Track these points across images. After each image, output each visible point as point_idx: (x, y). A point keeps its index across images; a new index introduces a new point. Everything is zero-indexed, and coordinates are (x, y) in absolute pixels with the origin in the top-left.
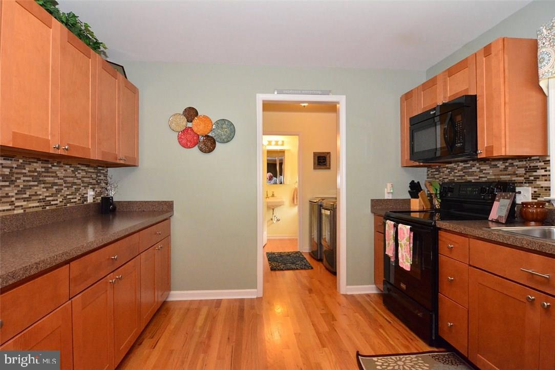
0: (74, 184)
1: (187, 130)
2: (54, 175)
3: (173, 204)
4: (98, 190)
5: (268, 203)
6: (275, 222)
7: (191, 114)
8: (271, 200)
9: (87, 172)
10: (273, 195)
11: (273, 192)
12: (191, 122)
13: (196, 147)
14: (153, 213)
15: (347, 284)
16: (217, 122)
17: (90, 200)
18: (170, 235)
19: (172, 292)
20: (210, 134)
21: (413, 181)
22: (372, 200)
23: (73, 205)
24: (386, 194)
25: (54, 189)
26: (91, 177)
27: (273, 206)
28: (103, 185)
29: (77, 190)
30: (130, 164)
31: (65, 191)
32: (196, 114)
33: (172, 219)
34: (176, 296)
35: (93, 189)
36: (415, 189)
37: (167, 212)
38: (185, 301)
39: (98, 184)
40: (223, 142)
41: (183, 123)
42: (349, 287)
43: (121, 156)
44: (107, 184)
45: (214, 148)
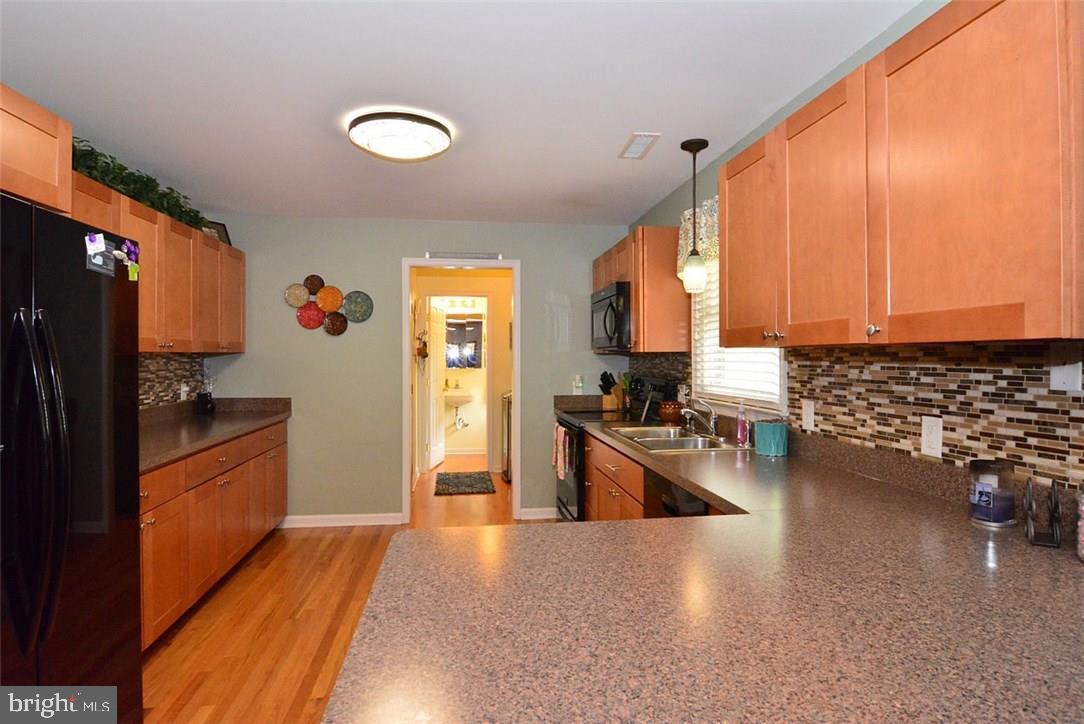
0: (167, 378)
1: (310, 305)
2: (146, 369)
3: (290, 403)
4: (192, 384)
5: (446, 397)
6: (459, 427)
7: (314, 284)
8: (451, 393)
9: (180, 363)
10: (457, 386)
11: (457, 381)
12: (315, 294)
13: (322, 327)
14: (263, 414)
15: (522, 507)
16: (349, 295)
17: (183, 397)
18: (286, 442)
19: (289, 518)
20: (339, 311)
21: (606, 373)
22: (556, 397)
23: (165, 404)
24: (574, 389)
25: (146, 386)
26: (185, 369)
27: (457, 403)
28: (199, 377)
29: (170, 385)
30: (235, 351)
31: (158, 388)
32: (321, 283)
33: (290, 421)
34: (294, 522)
35: (187, 383)
36: (607, 382)
37: (283, 412)
38: (305, 528)
39: (192, 376)
40: (358, 321)
41: (304, 296)
42: (524, 510)
43: (224, 343)
44: (203, 376)
45: (345, 328)
